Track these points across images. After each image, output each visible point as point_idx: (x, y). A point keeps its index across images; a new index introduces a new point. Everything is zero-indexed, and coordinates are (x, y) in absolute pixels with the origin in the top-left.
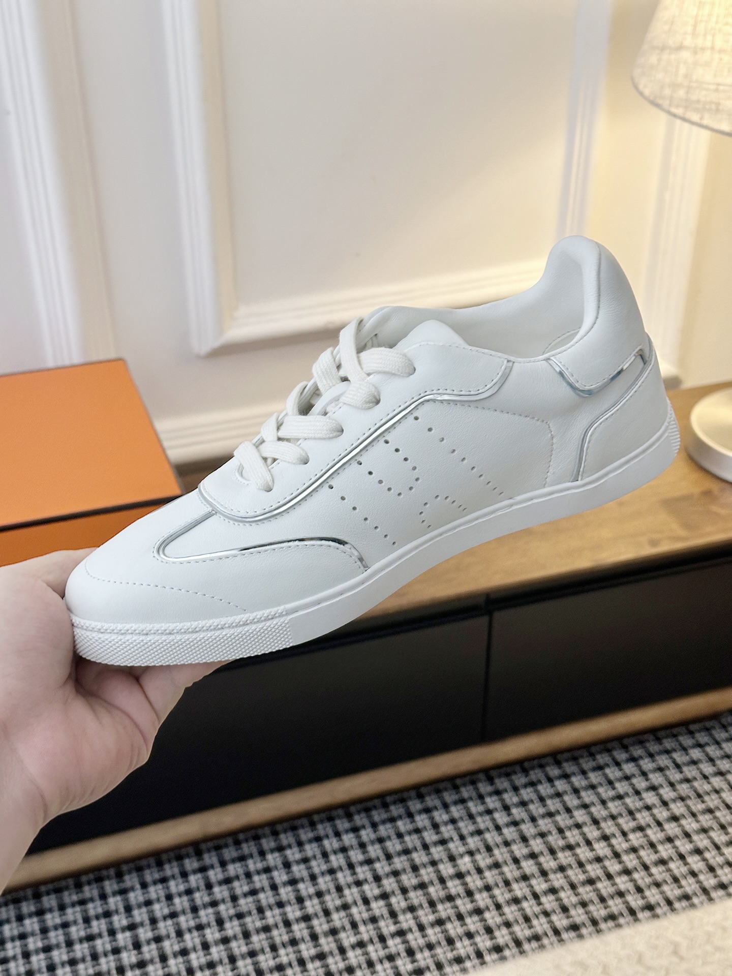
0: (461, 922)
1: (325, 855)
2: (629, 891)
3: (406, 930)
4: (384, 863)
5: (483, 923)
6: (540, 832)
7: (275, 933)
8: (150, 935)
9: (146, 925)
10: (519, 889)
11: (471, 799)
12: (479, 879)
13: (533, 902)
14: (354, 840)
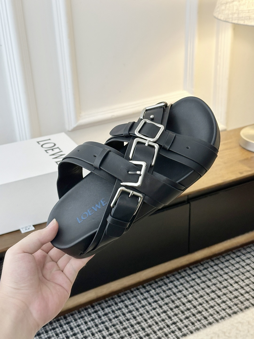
0: (195, 317)
1: (139, 301)
2: (250, 298)
3: (176, 322)
4: (162, 301)
5: (203, 316)
6: (213, 284)
7: (128, 329)
8: (82, 336)
9: (80, 333)
10: (212, 303)
11: (186, 276)
12: (196, 302)
13: (218, 306)
14: (148, 295)
